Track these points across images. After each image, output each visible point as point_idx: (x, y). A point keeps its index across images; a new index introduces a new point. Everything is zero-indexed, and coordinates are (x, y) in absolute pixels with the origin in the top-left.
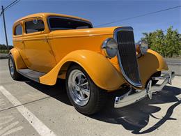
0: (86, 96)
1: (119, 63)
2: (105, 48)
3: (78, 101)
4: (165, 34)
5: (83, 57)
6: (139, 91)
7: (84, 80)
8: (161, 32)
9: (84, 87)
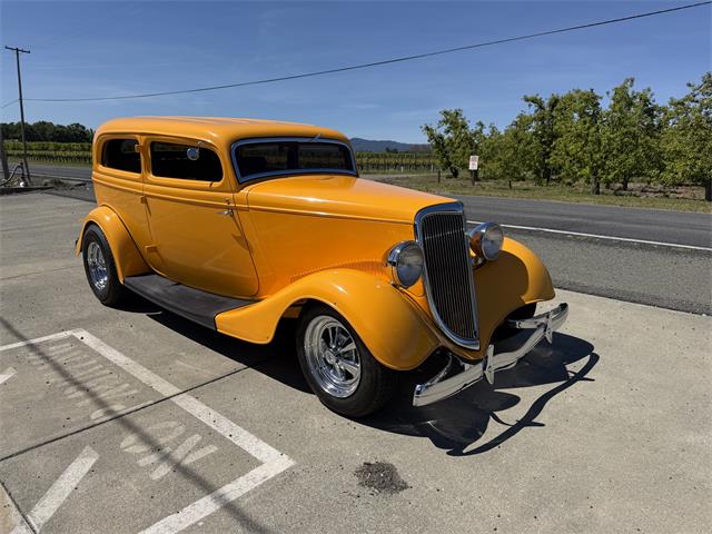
0: (348, 376)
1: (425, 293)
2: (394, 264)
3: (331, 386)
4: (605, 105)
5: (341, 289)
6: (467, 366)
7: (345, 339)
8: (592, 100)
9: (346, 357)
